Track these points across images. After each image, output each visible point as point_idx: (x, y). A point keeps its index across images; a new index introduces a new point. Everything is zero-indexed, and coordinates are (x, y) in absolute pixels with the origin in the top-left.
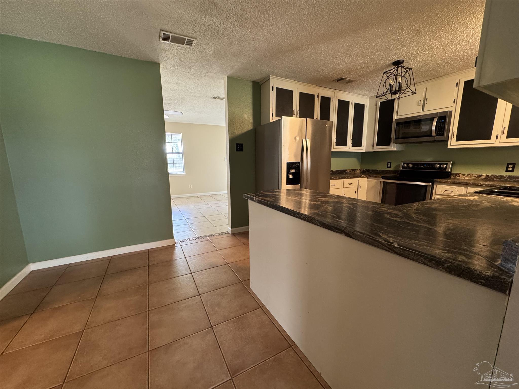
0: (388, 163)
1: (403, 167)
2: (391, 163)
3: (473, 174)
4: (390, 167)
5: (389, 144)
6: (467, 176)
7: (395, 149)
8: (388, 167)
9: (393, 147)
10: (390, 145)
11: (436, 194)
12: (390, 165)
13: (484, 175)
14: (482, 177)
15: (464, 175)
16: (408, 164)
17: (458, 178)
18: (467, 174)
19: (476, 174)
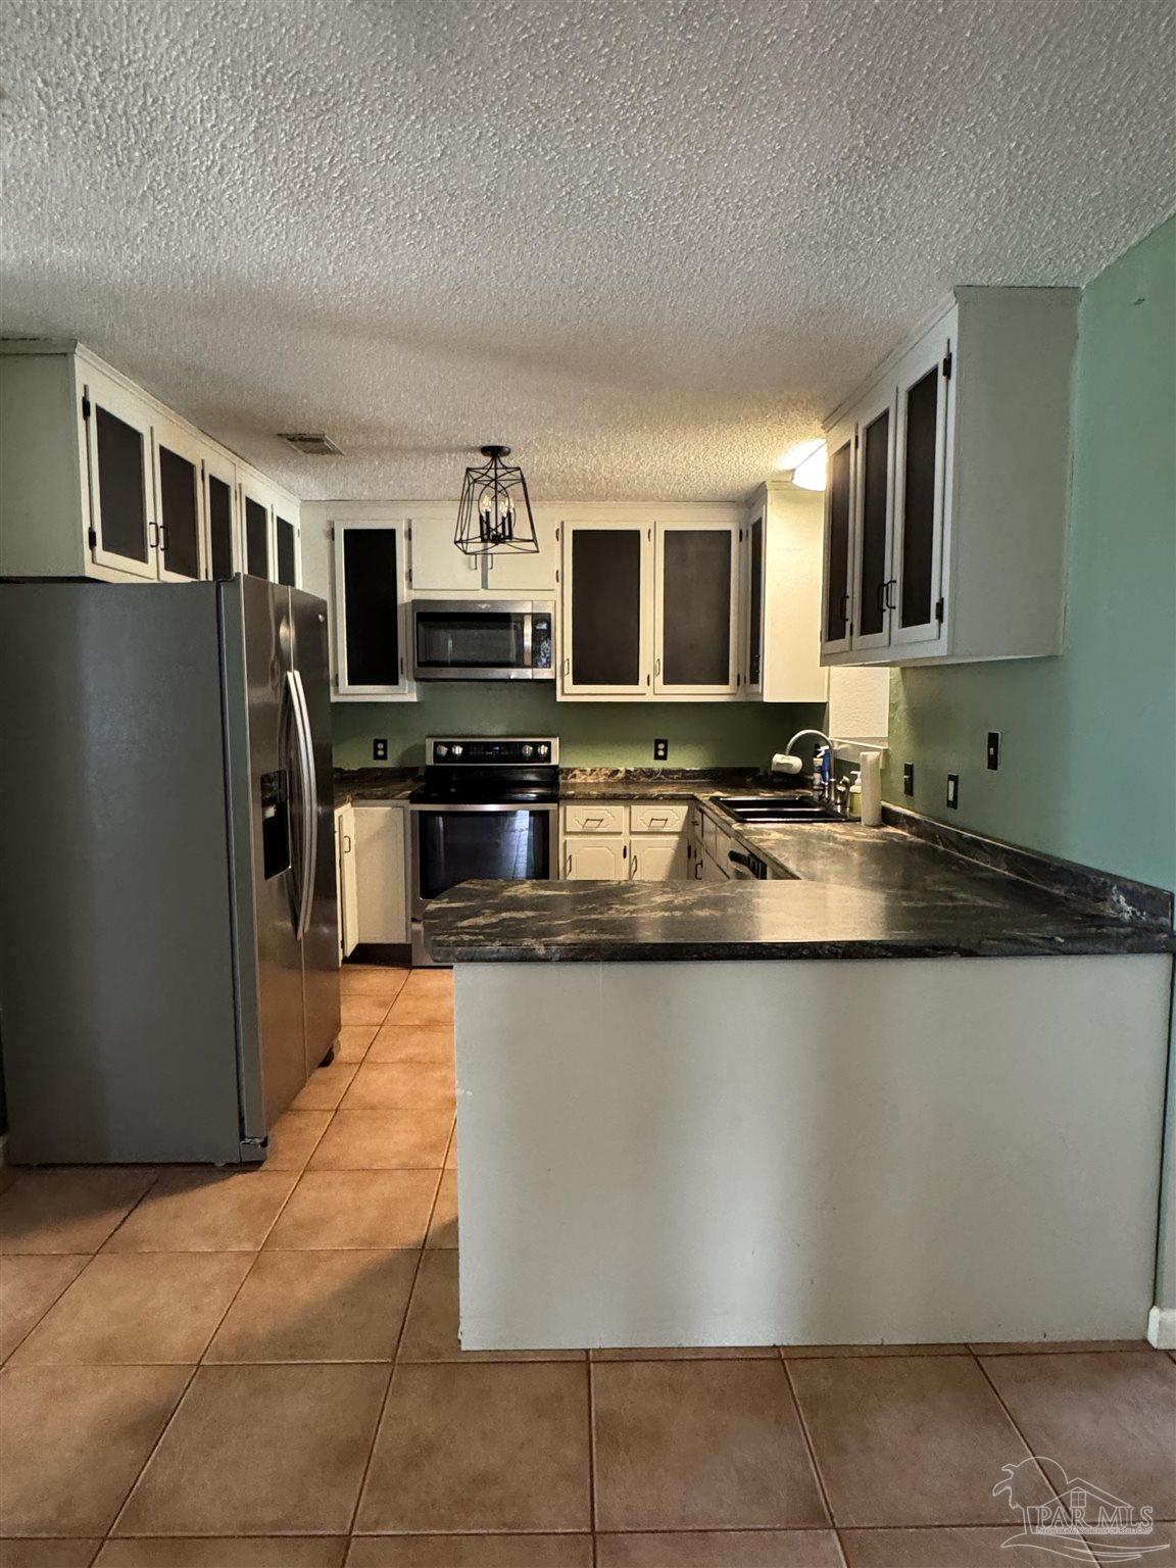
0: (376, 742)
1: (437, 757)
2: (384, 742)
3: (601, 769)
4: (384, 757)
5: (394, 681)
6: (590, 774)
7: (414, 698)
8: (376, 757)
9: (406, 692)
10: (397, 683)
11: (566, 833)
12: (385, 749)
13: (622, 769)
14: (620, 775)
15: (583, 771)
16: (450, 746)
17: (573, 780)
18: (589, 770)
19: (607, 769)
